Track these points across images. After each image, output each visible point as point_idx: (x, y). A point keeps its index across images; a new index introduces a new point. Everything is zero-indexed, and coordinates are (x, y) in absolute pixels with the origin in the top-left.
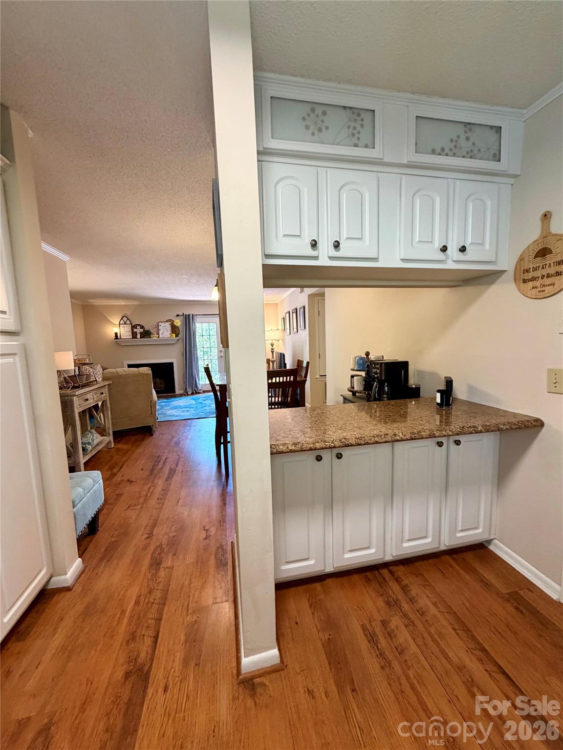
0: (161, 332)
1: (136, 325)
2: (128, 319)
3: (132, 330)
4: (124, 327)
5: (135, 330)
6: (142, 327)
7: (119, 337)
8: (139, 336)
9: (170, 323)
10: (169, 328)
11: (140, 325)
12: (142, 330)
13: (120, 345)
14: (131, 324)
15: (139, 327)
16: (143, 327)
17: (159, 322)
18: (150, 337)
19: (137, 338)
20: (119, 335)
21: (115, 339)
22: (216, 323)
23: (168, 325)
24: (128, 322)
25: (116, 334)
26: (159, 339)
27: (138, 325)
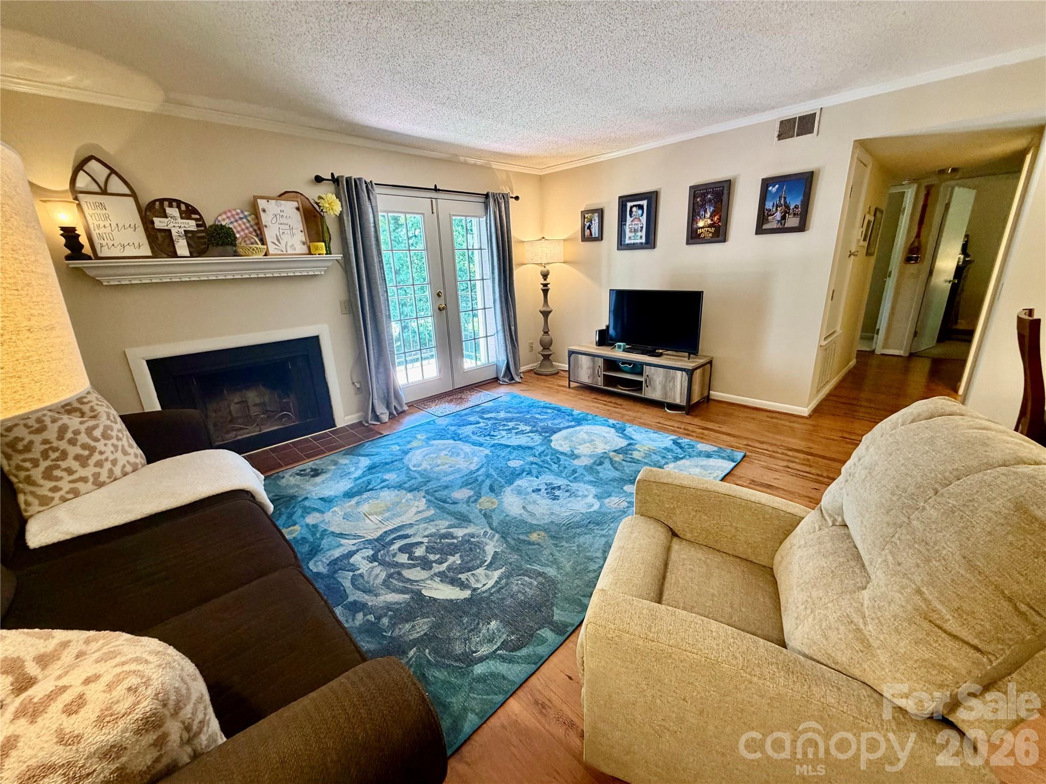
0: (269, 235)
1: (162, 201)
2: (113, 171)
3: (147, 224)
4: (102, 206)
5: (159, 223)
6: (189, 212)
7: (87, 250)
8: (182, 247)
9: (295, 204)
10: (296, 220)
11: (179, 203)
12: (191, 225)
13: (100, 282)
14: (133, 194)
15: (173, 212)
16: (195, 211)
17: (256, 198)
18: (236, 254)
19: (174, 255)
20: (83, 240)
21: (68, 258)
22: (423, 214)
23: (289, 207)
24: (115, 185)
25: (69, 234)
26: (268, 258)
27: (171, 202)
